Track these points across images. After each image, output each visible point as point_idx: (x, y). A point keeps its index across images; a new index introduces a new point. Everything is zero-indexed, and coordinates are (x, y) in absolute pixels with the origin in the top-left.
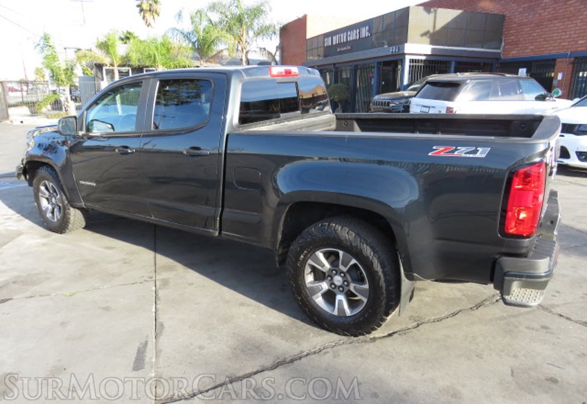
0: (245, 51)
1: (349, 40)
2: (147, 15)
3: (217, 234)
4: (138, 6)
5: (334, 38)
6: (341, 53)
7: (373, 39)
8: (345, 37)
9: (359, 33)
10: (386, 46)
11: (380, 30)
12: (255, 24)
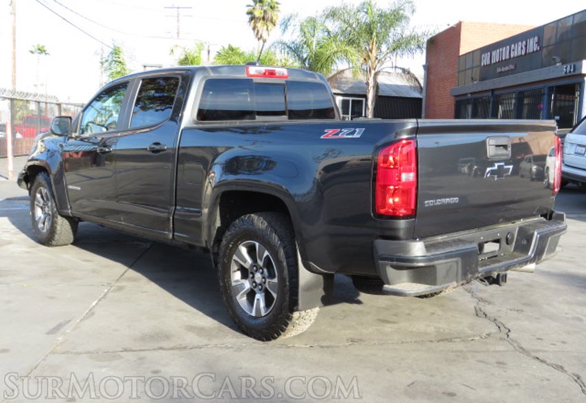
0: (373, 72)
1: (512, 56)
2: (259, 25)
3: (171, 236)
4: (248, 13)
5: (494, 53)
6: (502, 74)
7: (543, 54)
8: (508, 52)
9: (526, 46)
10: (558, 64)
11: (553, 41)
12: (390, 34)
